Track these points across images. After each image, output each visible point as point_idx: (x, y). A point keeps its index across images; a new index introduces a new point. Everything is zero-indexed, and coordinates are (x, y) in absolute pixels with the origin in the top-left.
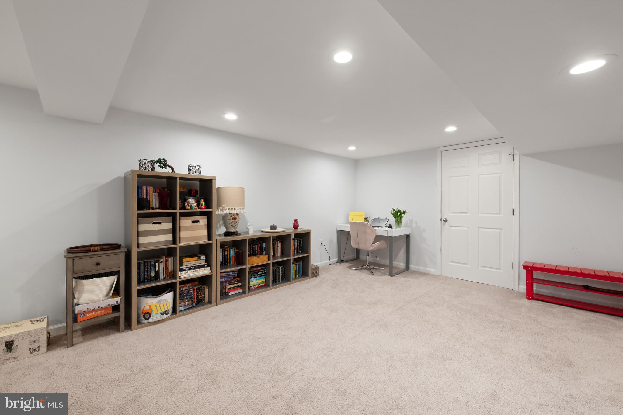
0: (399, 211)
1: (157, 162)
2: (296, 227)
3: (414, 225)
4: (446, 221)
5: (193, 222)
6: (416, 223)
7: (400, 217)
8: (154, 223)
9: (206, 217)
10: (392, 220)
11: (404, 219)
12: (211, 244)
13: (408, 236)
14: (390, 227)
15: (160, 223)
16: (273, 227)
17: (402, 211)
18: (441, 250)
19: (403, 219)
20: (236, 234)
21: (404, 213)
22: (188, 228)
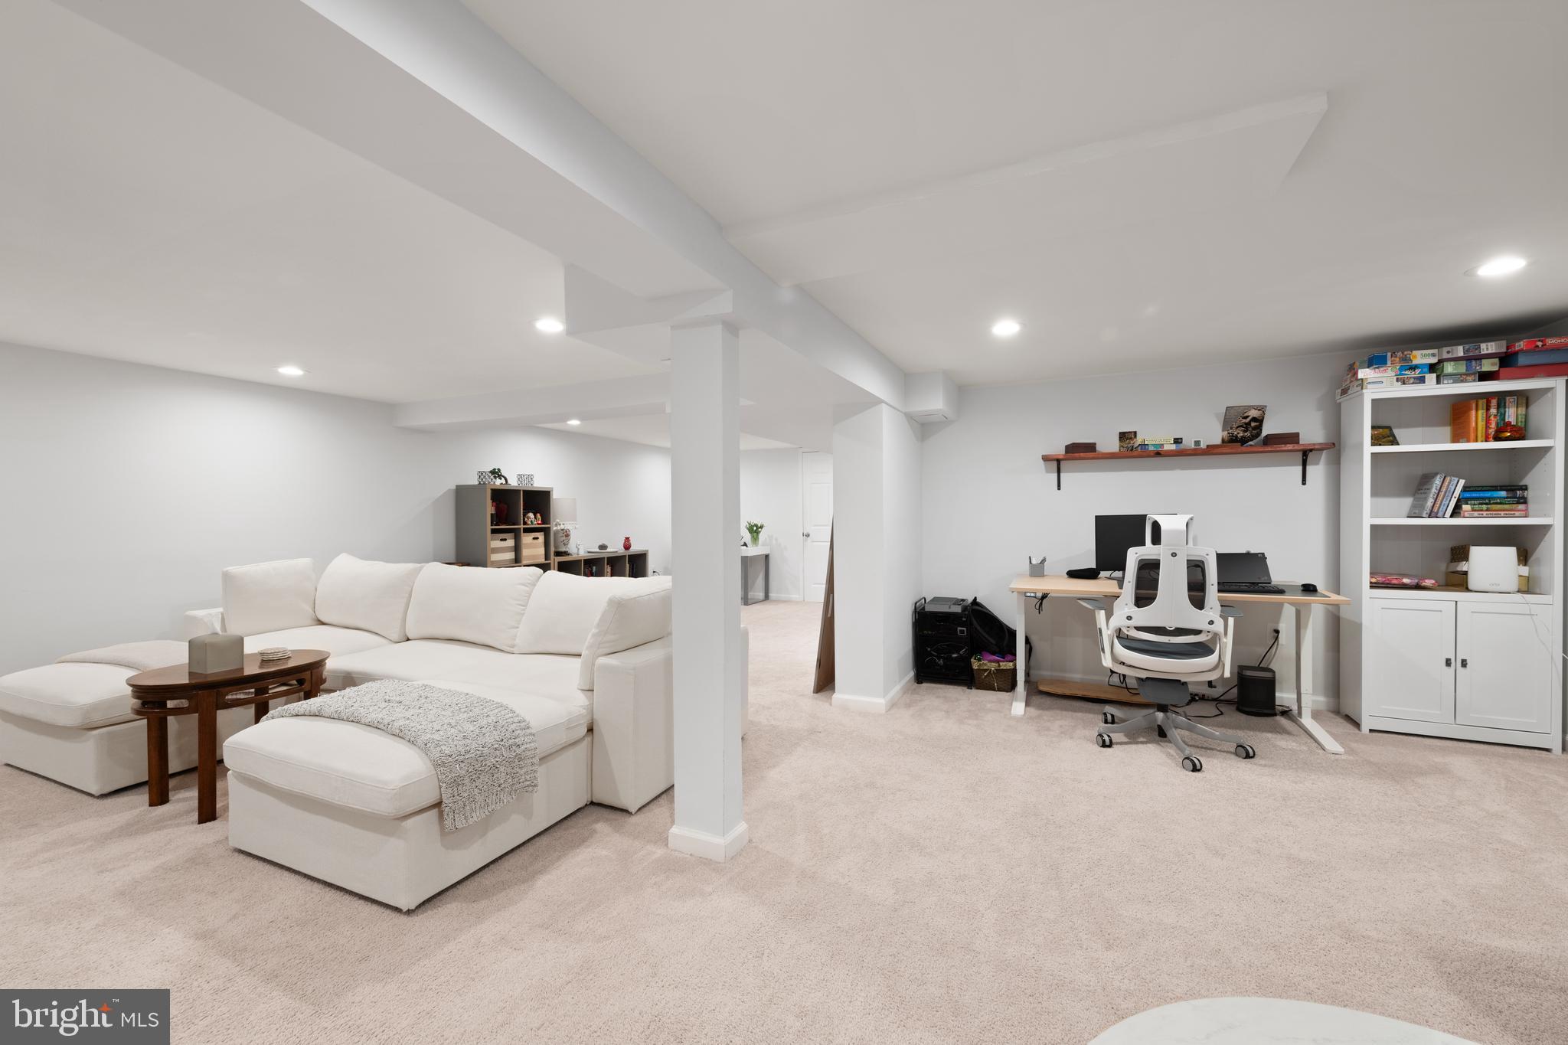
0: (756, 525)
1: (491, 472)
2: (627, 547)
3: (774, 542)
4: (808, 536)
5: (534, 538)
6: (776, 540)
7: (757, 532)
8: (501, 540)
9: (543, 533)
10: (747, 537)
11: (762, 536)
12: (550, 563)
13: (767, 556)
14: (745, 545)
15: (505, 540)
16: (603, 547)
17: (759, 525)
18: (803, 570)
19: (760, 535)
20: (566, 554)
21: (761, 527)
22: (529, 546)
